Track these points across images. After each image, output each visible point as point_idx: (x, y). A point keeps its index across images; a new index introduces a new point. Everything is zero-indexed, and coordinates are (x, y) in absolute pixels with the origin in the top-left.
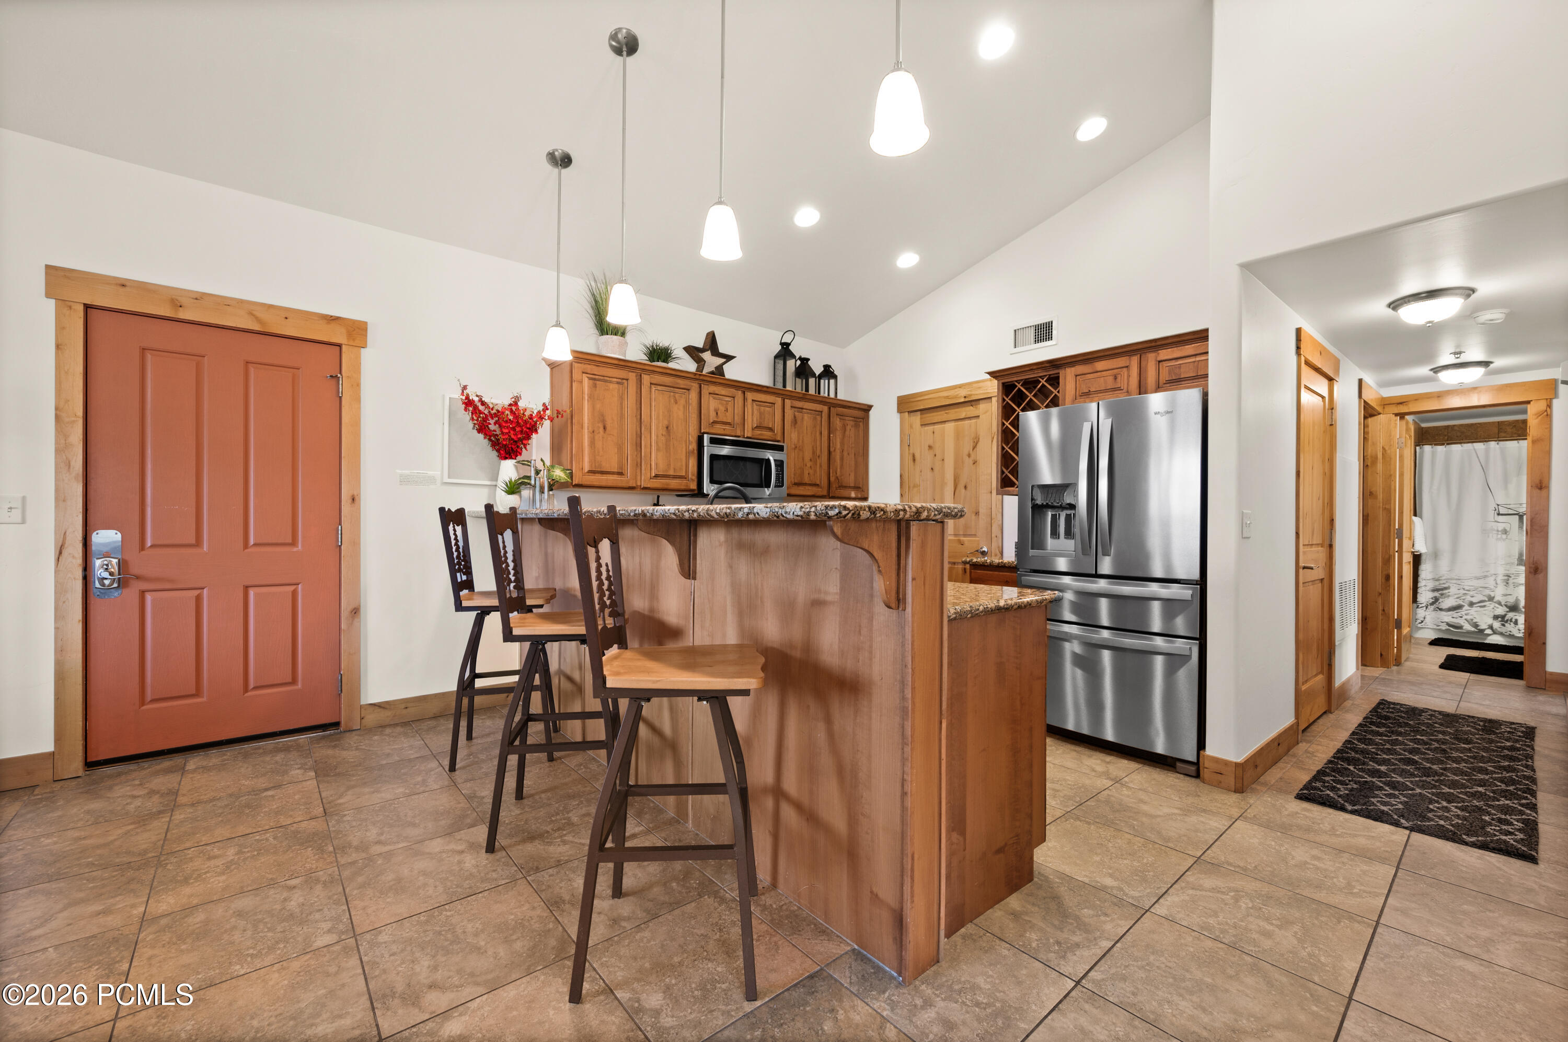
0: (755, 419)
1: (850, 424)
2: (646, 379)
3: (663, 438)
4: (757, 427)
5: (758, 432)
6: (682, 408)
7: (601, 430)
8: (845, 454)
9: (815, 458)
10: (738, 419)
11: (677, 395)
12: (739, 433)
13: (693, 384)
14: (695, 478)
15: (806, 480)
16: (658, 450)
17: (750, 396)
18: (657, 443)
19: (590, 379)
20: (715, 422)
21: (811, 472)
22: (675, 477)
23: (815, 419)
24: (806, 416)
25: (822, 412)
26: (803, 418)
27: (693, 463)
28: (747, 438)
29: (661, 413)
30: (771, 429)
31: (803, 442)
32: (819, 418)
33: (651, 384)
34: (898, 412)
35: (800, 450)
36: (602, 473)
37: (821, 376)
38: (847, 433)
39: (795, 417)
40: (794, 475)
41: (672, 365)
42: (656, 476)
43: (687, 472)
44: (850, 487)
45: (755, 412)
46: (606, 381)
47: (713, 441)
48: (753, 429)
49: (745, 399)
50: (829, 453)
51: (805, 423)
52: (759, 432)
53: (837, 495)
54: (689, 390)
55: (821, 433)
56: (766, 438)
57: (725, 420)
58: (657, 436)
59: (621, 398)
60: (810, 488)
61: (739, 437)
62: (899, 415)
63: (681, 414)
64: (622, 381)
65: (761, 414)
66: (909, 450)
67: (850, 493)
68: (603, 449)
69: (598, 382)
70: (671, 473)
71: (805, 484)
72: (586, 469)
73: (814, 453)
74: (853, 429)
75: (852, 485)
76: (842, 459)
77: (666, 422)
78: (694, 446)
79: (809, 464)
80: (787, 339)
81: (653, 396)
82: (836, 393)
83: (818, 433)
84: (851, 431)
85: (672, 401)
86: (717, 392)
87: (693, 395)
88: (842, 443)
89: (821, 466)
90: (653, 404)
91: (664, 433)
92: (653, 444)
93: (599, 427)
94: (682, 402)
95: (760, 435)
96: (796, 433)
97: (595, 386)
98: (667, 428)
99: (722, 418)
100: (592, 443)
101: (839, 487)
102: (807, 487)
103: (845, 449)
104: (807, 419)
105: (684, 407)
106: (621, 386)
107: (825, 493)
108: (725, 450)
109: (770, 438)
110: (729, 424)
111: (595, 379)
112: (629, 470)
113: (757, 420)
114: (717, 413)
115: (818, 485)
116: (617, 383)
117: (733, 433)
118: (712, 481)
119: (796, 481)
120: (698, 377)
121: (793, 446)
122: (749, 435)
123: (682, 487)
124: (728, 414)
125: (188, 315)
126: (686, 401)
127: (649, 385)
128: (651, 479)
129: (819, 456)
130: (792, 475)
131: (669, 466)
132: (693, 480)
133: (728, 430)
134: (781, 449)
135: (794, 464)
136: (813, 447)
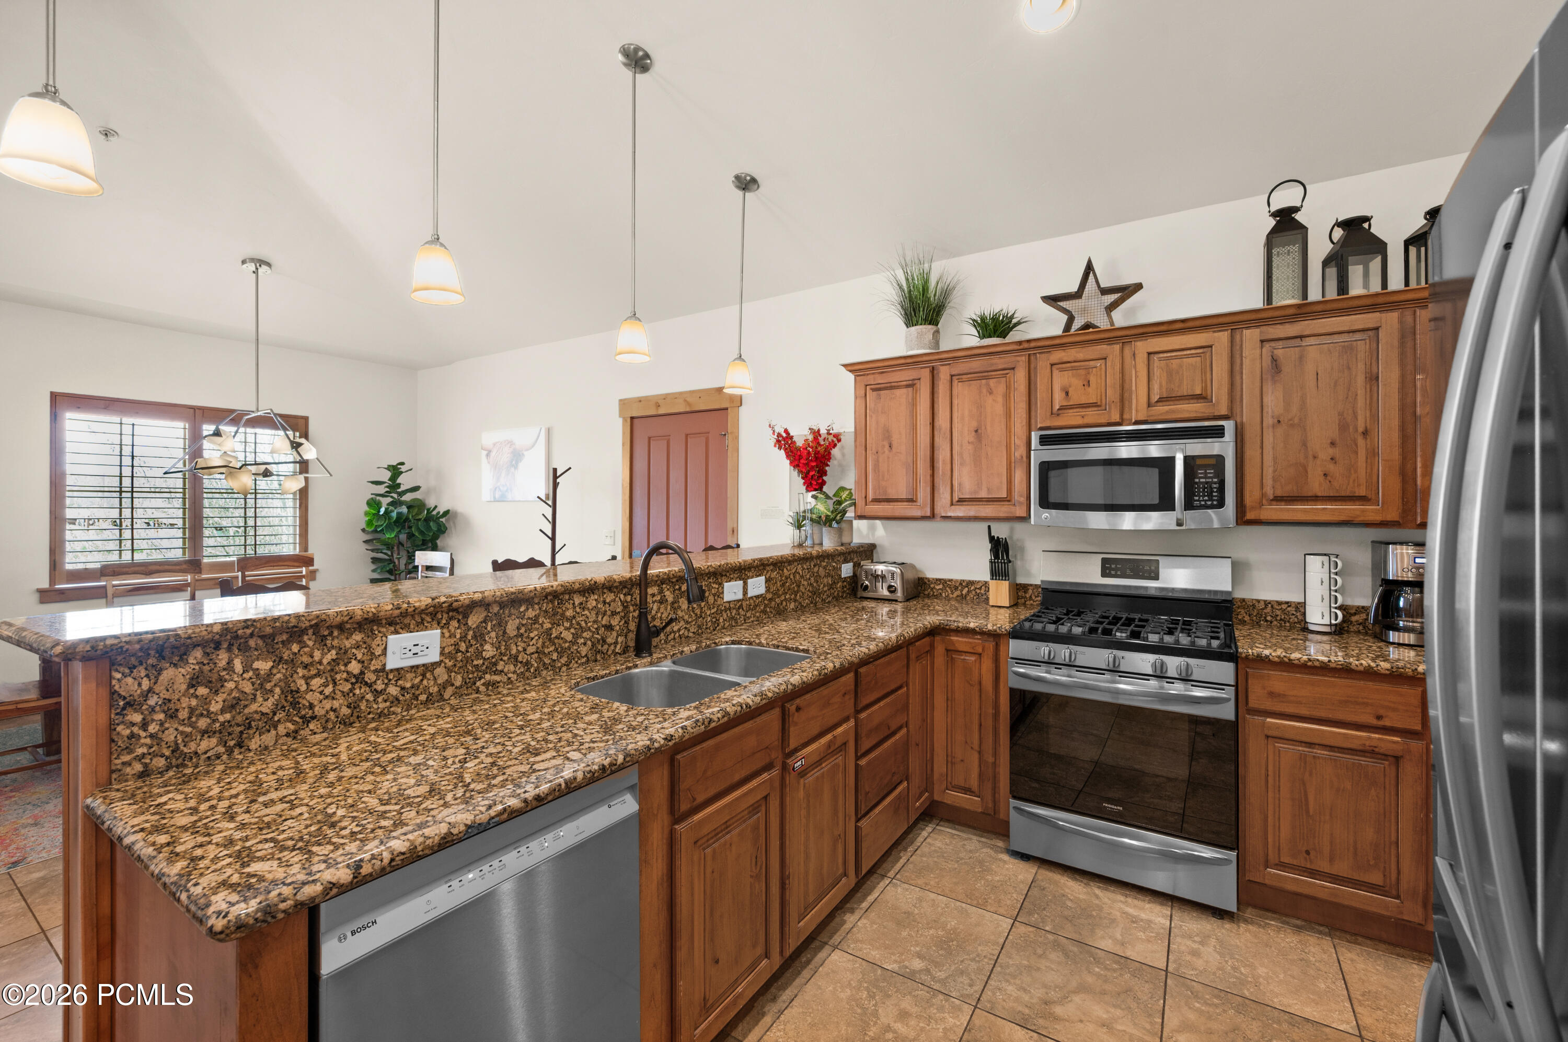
0: (1156, 387)
2: (944, 373)
3: (970, 447)
4: (1161, 400)
5: (1161, 410)
6: (1000, 399)
7: (887, 449)
9: (1349, 436)
10: (1112, 394)
11: (992, 382)
12: (1116, 417)
13: (1021, 358)
14: (1023, 499)
15: (1316, 485)
16: (963, 464)
18: (961, 455)
19: (873, 390)
20: (1062, 408)
21: (1336, 470)
22: (990, 501)
24: (1316, 351)
25: (1377, 329)
27: (1019, 475)
28: (1137, 423)
29: (966, 413)
30: (1201, 397)
31: (1303, 406)
33: (952, 376)
35: (1292, 426)
36: (889, 501)
39: (1274, 360)
40: (1275, 480)
41: (1014, 336)
42: (961, 501)
43: (1010, 490)
45: (1157, 372)
46: (892, 388)
47: (1044, 440)
48: (1149, 405)
49: (1134, 355)
51: (1310, 368)
52: (1166, 408)
54: (1013, 369)
55: (1373, 379)
56: (1186, 415)
57: (1084, 400)
58: (961, 446)
59: (913, 404)
61: (1118, 424)
63: (999, 408)
64: (911, 385)
65: (1170, 374)
68: (888, 471)
69: (882, 392)
70: (983, 494)
71: (1315, 499)
72: (871, 496)
73: (1343, 427)
77: (974, 424)
78: (1020, 451)
79: (1325, 454)
81: (955, 392)
83: (1360, 379)
85: (984, 391)
86: (1065, 359)
87: (1020, 376)
89: (1373, 453)
90: (956, 402)
91: (972, 439)
92: (955, 457)
93: (883, 446)
94: (1001, 389)
95: (1167, 412)
96: (1281, 393)
97: (879, 397)
98: (976, 431)
99: (1078, 397)
100: (877, 467)
102: (1321, 506)
104: (1320, 359)
105: (1007, 397)
106: (910, 389)
107: (1393, 515)
109: (1193, 415)
110: (1095, 405)
111: (879, 389)
112: (923, 494)
113: (1161, 386)
114: (1067, 393)
115: (1363, 499)
116: (907, 386)
117: (1103, 420)
118: (1045, 503)
119: (1279, 493)
120: (1026, 345)
121: (1269, 421)
122: (1141, 418)
123: (1002, 515)
124: (1090, 390)
125: (662, 411)
126: (1008, 387)
127: (948, 378)
128: (952, 504)
129: (1365, 433)
130: (1268, 482)
131: (979, 485)
132: (1020, 503)
133: (1092, 416)
134: (1218, 432)
135: (1275, 459)
136: (1341, 414)
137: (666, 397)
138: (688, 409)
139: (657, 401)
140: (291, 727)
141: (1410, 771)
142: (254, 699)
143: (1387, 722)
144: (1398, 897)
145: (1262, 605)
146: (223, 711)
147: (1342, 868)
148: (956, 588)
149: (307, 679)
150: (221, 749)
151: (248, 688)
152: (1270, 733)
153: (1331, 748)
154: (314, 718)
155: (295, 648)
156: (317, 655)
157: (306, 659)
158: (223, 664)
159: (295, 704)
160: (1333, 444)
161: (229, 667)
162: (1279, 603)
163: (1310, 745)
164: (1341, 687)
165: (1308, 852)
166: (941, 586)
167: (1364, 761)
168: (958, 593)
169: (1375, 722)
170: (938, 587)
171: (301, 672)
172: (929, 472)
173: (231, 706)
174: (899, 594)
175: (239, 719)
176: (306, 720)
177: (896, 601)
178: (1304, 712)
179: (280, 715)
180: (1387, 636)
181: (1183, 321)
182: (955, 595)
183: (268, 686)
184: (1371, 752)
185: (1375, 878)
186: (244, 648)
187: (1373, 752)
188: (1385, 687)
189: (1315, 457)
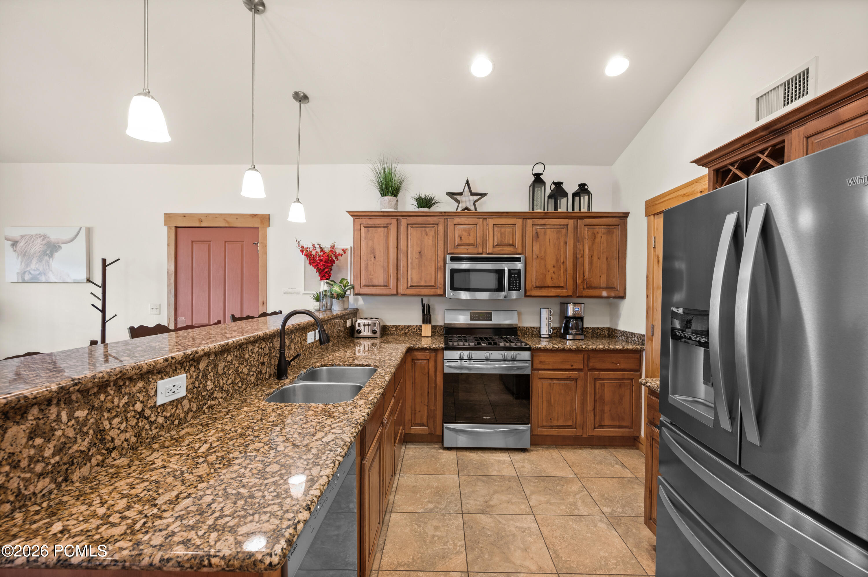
0: (496, 239)
1: (601, 232)
2: (404, 222)
3: (417, 260)
4: (498, 245)
5: (498, 249)
6: (431, 238)
7: (373, 258)
8: (595, 259)
9: (559, 264)
10: (479, 240)
11: (427, 230)
12: (480, 251)
13: (440, 220)
14: (441, 286)
15: (549, 282)
16: (413, 268)
17: (491, 221)
18: (412, 264)
19: (365, 227)
20: (459, 245)
21: (555, 276)
22: (426, 286)
23: (559, 232)
24: (549, 231)
25: (568, 225)
26: (545, 233)
27: (440, 275)
28: (489, 254)
29: (415, 242)
30: (512, 245)
31: (545, 252)
32: (563, 231)
33: (408, 224)
34: (646, 216)
35: (542, 259)
36: (373, 286)
37: (575, 195)
38: (598, 240)
39: (537, 233)
40: (536, 279)
41: (434, 209)
42: (412, 286)
43: (435, 282)
44: (600, 288)
45: (496, 233)
46: (375, 227)
47: (453, 259)
48: (494, 247)
49: (488, 225)
50: (576, 259)
51: (547, 237)
52: (500, 248)
53: (584, 295)
54: (437, 224)
55: (566, 243)
56: (506, 252)
57: (467, 242)
58: (412, 259)
59: (387, 237)
60: (553, 290)
61: (481, 254)
62: (646, 218)
63: (431, 242)
64: (386, 226)
65: (501, 234)
66: (654, 251)
67: (601, 293)
68: (373, 270)
69: (370, 229)
70: (423, 283)
71: (548, 287)
72: (363, 283)
73: (557, 260)
74: (605, 237)
75: (604, 285)
76: (591, 263)
77: (419, 249)
78: (441, 263)
79: (551, 271)
80: (539, 169)
81: (409, 232)
82: (589, 206)
83: (562, 243)
84: (602, 238)
85: (424, 233)
86: (459, 223)
87: (441, 228)
88: (591, 250)
89: (565, 271)
90: (409, 237)
91: (417, 257)
92: (409, 265)
93: (371, 257)
94: (432, 233)
95: (500, 250)
96: (538, 246)
97: (368, 231)
98: (420, 253)
99: (465, 240)
100: (367, 268)
101: (587, 288)
102: (550, 290)
103: (595, 253)
104: (550, 234)
105: (434, 237)
106: (386, 229)
107: (570, 293)
108: (465, 265)
109: (509, 252)
110: (472, 245)
111: (368, 227)
112: (392, 283)
113: (498, 239)
114: (461, 238)
115: (562, 287)
116: (384, 227)
117: (476, 252)
118: (452, 288)
119: (537, 285)
120: (443, 214)
121: (534, 257)
122: (490, 252)
123: (432, 293)
124: (471, 238)
125: (203, 225)
126: (435, 233)
127: (406, 225)
128: (407, 288)
129: (563, 263)
130: (534, 280)
131: (421, 279)
132: (440, 288)
133: (471, 249)
134: (518, 260)
135: (536, 271)
136: (556, 256)
137: (207, 216)
138: (227, 225)
139: (200, 218)
140: (100, 458)
141: (580, 382)
142: (75, 442)
143: (574, 367)
144: (576, 428)
145: (525, 329)
146: (54, 455)
147: (561, 422)
148: (402, 329)
149: (110, 420)
150: (53, 486)
151: (71, 433)
152: (541, 377)
153: (558, 379)
154: (114, 448)
155: (102, 397)
156: (116, 400)
157: (109, 405)
158: (53, 417)
159: (102, 441)
160: (554, 266)
161: (58, 419)
162: (531, 328)
163: (552, 379)
164: (560, 357)
165: (551, 419)
166: (394, 329)
167: (568, 382)
168: (403, 332)
169: (571, 368)
170: (393, 330)
171: (106, 415)
172: (396, 272)
173: (59, 450)
174: (378, 335)
175: (66, 459)
176: (110, 451)
177: (377, 338)
178: (550, 367)
179: (93, 450)
180: (566, 337)
181: (507, 213)
182: (401, 333)
183: (85, 429)
184: (569, 379)
185: (570, 423)
186: (69, 402)
187: (570, 378)
188: (573, 355)
189: (548, 271)
